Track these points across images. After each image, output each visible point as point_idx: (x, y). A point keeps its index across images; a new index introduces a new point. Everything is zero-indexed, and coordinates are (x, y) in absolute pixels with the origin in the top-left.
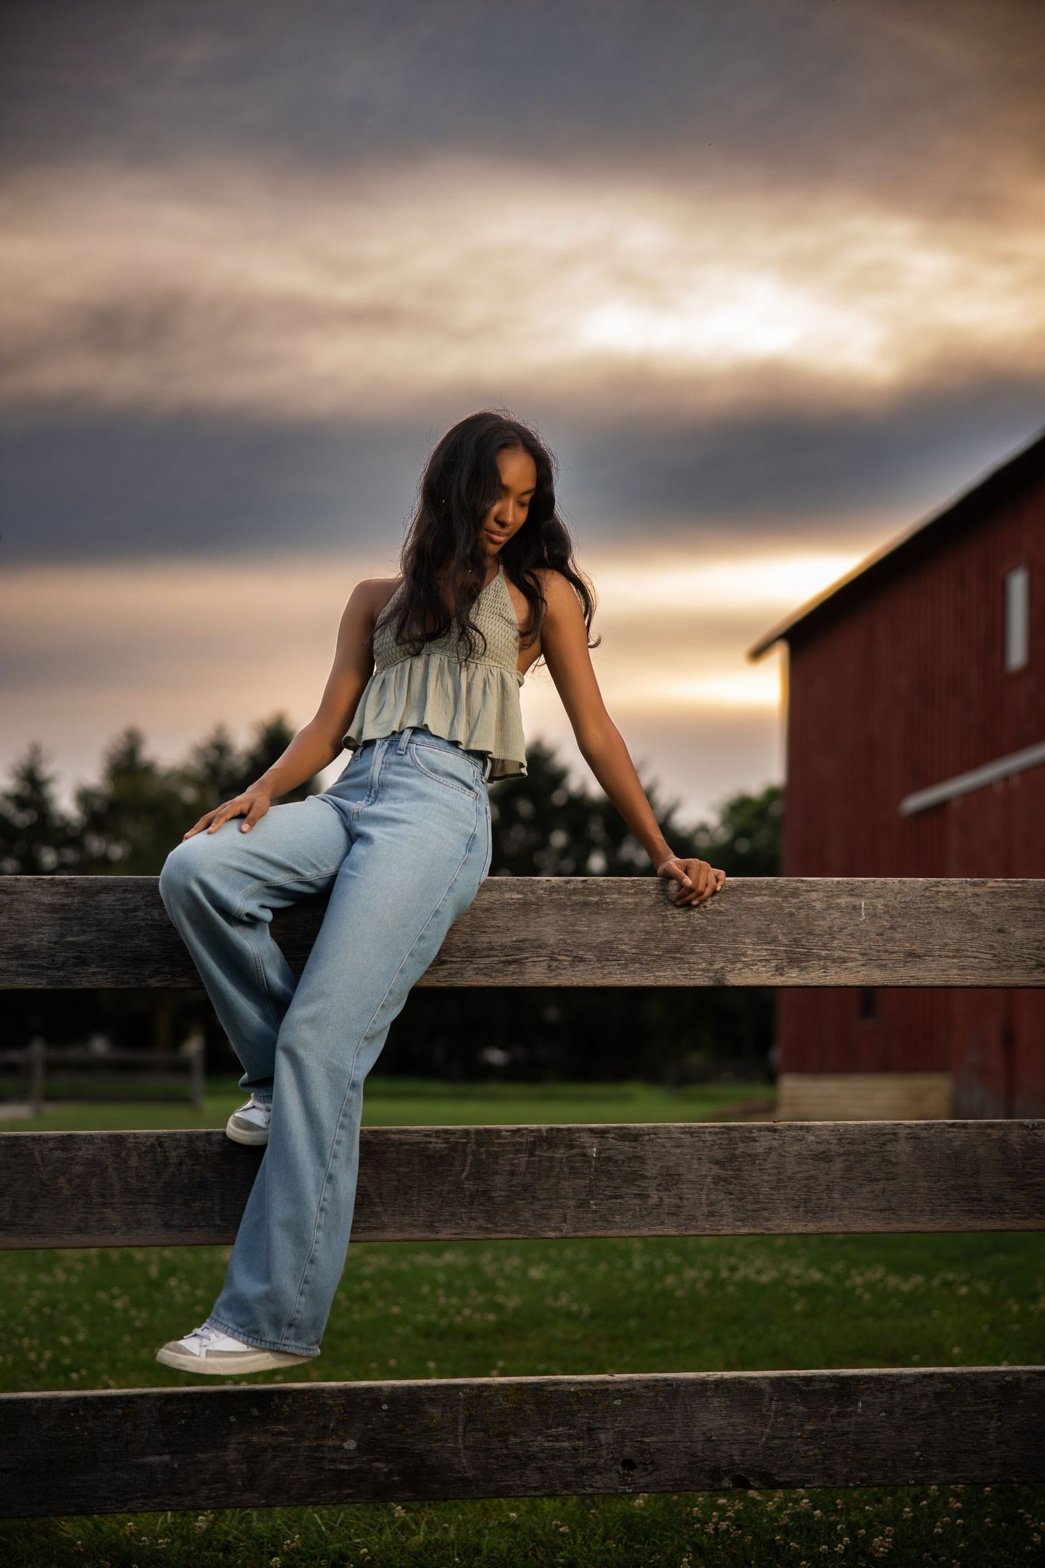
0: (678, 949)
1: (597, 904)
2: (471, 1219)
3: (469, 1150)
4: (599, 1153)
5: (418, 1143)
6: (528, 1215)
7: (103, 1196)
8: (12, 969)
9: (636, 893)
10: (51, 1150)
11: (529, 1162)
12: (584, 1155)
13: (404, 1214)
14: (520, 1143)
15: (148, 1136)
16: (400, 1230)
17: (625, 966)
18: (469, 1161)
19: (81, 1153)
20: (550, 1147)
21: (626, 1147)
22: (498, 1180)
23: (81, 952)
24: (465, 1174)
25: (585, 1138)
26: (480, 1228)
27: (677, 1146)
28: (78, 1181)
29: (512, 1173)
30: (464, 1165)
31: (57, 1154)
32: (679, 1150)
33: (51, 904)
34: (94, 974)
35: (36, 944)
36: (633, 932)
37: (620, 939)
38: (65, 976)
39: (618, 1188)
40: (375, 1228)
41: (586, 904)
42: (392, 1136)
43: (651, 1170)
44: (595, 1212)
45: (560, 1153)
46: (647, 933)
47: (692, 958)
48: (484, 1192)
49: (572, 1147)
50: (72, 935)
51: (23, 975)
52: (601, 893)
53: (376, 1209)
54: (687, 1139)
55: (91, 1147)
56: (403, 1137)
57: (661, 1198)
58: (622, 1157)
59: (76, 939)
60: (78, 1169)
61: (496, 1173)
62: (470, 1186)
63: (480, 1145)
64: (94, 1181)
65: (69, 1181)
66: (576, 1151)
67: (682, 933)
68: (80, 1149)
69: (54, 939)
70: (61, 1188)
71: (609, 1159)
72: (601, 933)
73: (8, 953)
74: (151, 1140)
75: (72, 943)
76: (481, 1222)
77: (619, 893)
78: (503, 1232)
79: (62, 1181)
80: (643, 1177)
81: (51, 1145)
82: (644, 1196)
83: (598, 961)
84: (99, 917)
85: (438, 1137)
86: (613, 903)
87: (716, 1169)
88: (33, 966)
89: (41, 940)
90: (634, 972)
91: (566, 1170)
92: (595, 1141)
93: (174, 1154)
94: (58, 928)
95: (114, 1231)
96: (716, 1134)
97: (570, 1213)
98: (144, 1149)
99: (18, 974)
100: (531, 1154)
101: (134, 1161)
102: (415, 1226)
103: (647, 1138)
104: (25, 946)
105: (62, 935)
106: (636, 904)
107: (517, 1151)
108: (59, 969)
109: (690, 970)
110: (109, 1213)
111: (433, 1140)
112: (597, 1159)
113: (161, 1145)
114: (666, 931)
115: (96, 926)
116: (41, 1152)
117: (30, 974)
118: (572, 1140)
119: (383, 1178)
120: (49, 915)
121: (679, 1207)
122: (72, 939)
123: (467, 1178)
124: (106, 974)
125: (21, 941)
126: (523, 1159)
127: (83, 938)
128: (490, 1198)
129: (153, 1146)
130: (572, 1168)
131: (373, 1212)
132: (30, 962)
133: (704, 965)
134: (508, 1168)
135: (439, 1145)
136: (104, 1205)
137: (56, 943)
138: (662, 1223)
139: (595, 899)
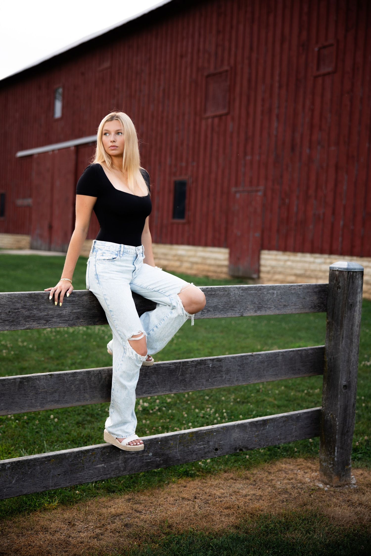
0: (233, 307)
1: (214, 294)
2: (180, 387)
3: (181, 367)
4: (212, 366)
5: (168, 367)
6: (194, 384)
7: (84, 390)
8: (58, 321)
9: (223, 291)
10: (70, 377)
11: (195, 370)
12: (208, 367)
13: (164, 387)
14: (193, 365)
15: (97, 371)
16: (163, 392)
17: (220, 312)
18: (180, 371)
19: (78, 377)
20: (200, 365)
21: (218, 363)
22: (187, 375)
23: (78, 315)
24: (179, 374)
25: (209, 362)
26: (182, 389)
27: (230, 362)
28: (77, 386)
29: (191, 373)
30: (179, 372)
31: (71, 378)
32: (230, 363)
33: (69, 300)
34: (81, 322)
35: (65, 313)
36: (222, 302)
37: (219, 304)
38: (73, 323)
39: (216, 375)
40: (157, 392)
41: (211, 294)
42: (162, 365)
43: (224, 369)
44: (210, 382)
45: (202, 367)
46: (225, 302)
47: (236, 309)
48: (184, 379)
49: (205, 364)
50: (75, 310)
51: (61, 323)
52: (215, 291)
53: (157, 387)
54: (233, 360)
55: (81, 375)
56: (164, 365)
57: (226, 377)
58: (217, 366)
59: (76, 311)
60: (77, 382)
61: (187, 374)
62: (180, 378)
63: (183, 366)
64: (82, 386)
65: (75, 386)
66: (207, 365)
67: (234, 302)
68: (78, 376)
69: (70, 311)
70: (72, 389)
71: (214, 367)
72: (215, 303)
73: (56, 316)
74: (98, 372)
75: (75, 312)
76: (183, 388)
77: (220, 291)
78: (188, 390)
79: (73, 386)
80: (222, 371)
81: (70, 376)
82: (222, 377)
83: (214, 311)
84: (83, 304)
85: (173, 365)
86: (218, 294)
87: (239, 368)
88: (64, 320)
89: (66, 312)
90: (222, 314)
91: (204, 371)
92: (211, 362)
93: (104, 376)
94: (71, 308)
95: (87, 400)
96: (239, 358)
97: (205, 383)
98: (96, 375)
99: (59, 323)
100: (196, 368)
101: (93, 379)
102: (166, 391)
103: (223, 360)
104: (61, 314)
105: (72, 310)
106: (223, 294)
107: (192, 367)
108: (71, 321)
109: (235, 312)
110: (86, 395)
111: (172, 366)
112: (211, 367)
113: (100, 373)
114: (230, 302)
115: (82, 306)
116: (67, 378)
117: (63, 323)
118: (206, 363)
119: (159, 377)
120: (68, 304)
121: (230, 379)
122: (75, 311)
123: (180, 376)
124: (85, 321)
125: (60, 312)
126: (194, 369)
127: (78, 310)
128: (185, 381)
129: (98, 373)
130: (205, 370)
131: (156, 388)
132: (63, 319)
133: (238, 311)
134: (190, 372)
135: (173, 367)
136: (85, 393)
137: (70, 312)
138: (226, 384)
139: (213, 293)
